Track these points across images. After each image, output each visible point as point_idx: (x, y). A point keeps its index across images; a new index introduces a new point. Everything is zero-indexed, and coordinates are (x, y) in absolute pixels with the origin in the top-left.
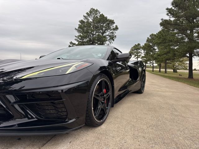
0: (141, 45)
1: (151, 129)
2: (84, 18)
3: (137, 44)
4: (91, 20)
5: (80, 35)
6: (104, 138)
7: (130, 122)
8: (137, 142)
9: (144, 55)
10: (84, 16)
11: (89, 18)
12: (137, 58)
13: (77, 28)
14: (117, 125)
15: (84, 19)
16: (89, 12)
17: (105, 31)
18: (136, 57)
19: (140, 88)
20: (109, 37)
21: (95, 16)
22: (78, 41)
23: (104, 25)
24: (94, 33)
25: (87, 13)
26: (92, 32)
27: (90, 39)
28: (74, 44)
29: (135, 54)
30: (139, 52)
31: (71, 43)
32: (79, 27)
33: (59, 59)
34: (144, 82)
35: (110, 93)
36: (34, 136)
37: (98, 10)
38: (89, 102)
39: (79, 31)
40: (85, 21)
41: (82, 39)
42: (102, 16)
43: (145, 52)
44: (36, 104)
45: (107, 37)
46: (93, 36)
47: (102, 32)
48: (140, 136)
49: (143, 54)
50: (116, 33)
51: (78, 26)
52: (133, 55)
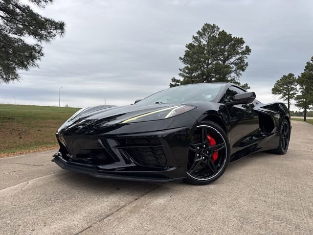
0: (295, 77)
2: (194, 40)
3: (287, 75)
4: (204, 42)
5: (187, 67)
9: (301, 94)
10: (194, 37)
11: (202, 40)
13: (183, 57)
15: (194, 42)
16: (202, 30)
17: (228, 57)
19: (278, 145)
20: (236, 65)
21: (210, 35)
22: (183, 76)
23: (227, 47)
24: (210, 62)
25: (199, 31)
26: (205, 61)
27: (203, 71)
28: (178, 81)
29: (284, 91)
30: (292, 89)
31: (174, 80)
32: (185, 56)
33: (158, 103)
37: (216, 25)
39: (184, 60)
40: (196, 44)
41: (190, 73)
42: (223, 34)
43: (302, 89)
46: (207, 66)
47: (223, 58)
49: (299, 92)
50: (247, 58)
51: (184, 53)
52: (280, 94)
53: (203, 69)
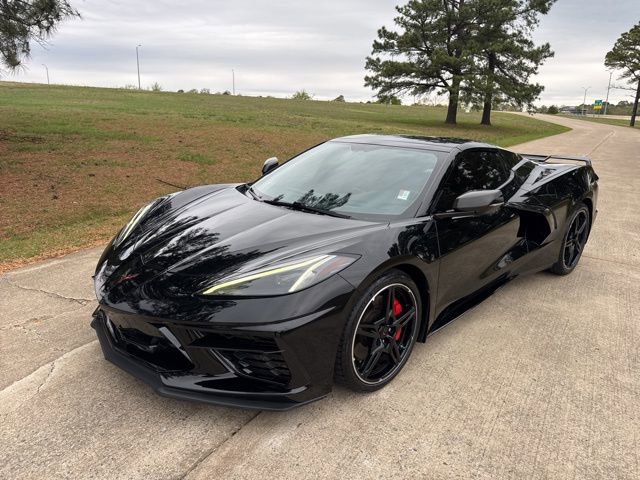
22: (405, 24)
27: (450, 14)
28: (392, 36)
29: (635, 60)
31: (383, 33)
41: (419, 17)
52: (623, 66)
53: (450, 6)
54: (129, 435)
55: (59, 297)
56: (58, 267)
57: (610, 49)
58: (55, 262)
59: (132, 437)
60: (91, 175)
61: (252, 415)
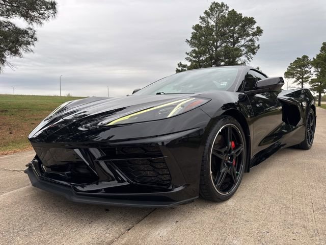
0: (309, 59)
1: (320, 214)
2: (201, 20)
3: (301, 57)
4: (212, 23)
5: (195, 50)
6: (230, 221)
7: (280, 198)
8: (290, 234)
9: (316, 78)
10: (201, 18)
11: (210, 21)
12: (302, 83)
13: (189, 39)
14: (254, 202)
15: (201, 22)
16: (209, 9)
17: (237, 38)
18: (300, 80)
19: (304, 140)
20: (246, 48)
21: (219, 16)
22: (190, 60)
23: (237, 28)
24: (218, 45)
25: (206, 11)
26: (214, 43)
27: (211, 55)
28: (185, 66)
29: (298, 75)
30: (306, 72)
31: (180, 65)
32: (192, 38)
33: (159, 94)
34: (313, 128)
35: (242, 148)
36: (126, 208)
37: (225, 4)
38: (204, 162)
39: (191, 44)
40: (203, 25)
41: (197, 57)
42: (233, 13)
43: (318, 71)
44: (128, 161)
45: (242, 48)
46: (216, 49)
47: (232, 40)
48: (297, 224)
49: (314, 75)
50: (258, 39)
51: (191, 35)
52: (293, 77)
53: (211, 52)
54: (48, 234)
55: (5, 170)
56: (8, 158)
57: (286, 70)
58: (6, 156)
59: (49, 236)
60: (32, 124)
61: (141, 218)
